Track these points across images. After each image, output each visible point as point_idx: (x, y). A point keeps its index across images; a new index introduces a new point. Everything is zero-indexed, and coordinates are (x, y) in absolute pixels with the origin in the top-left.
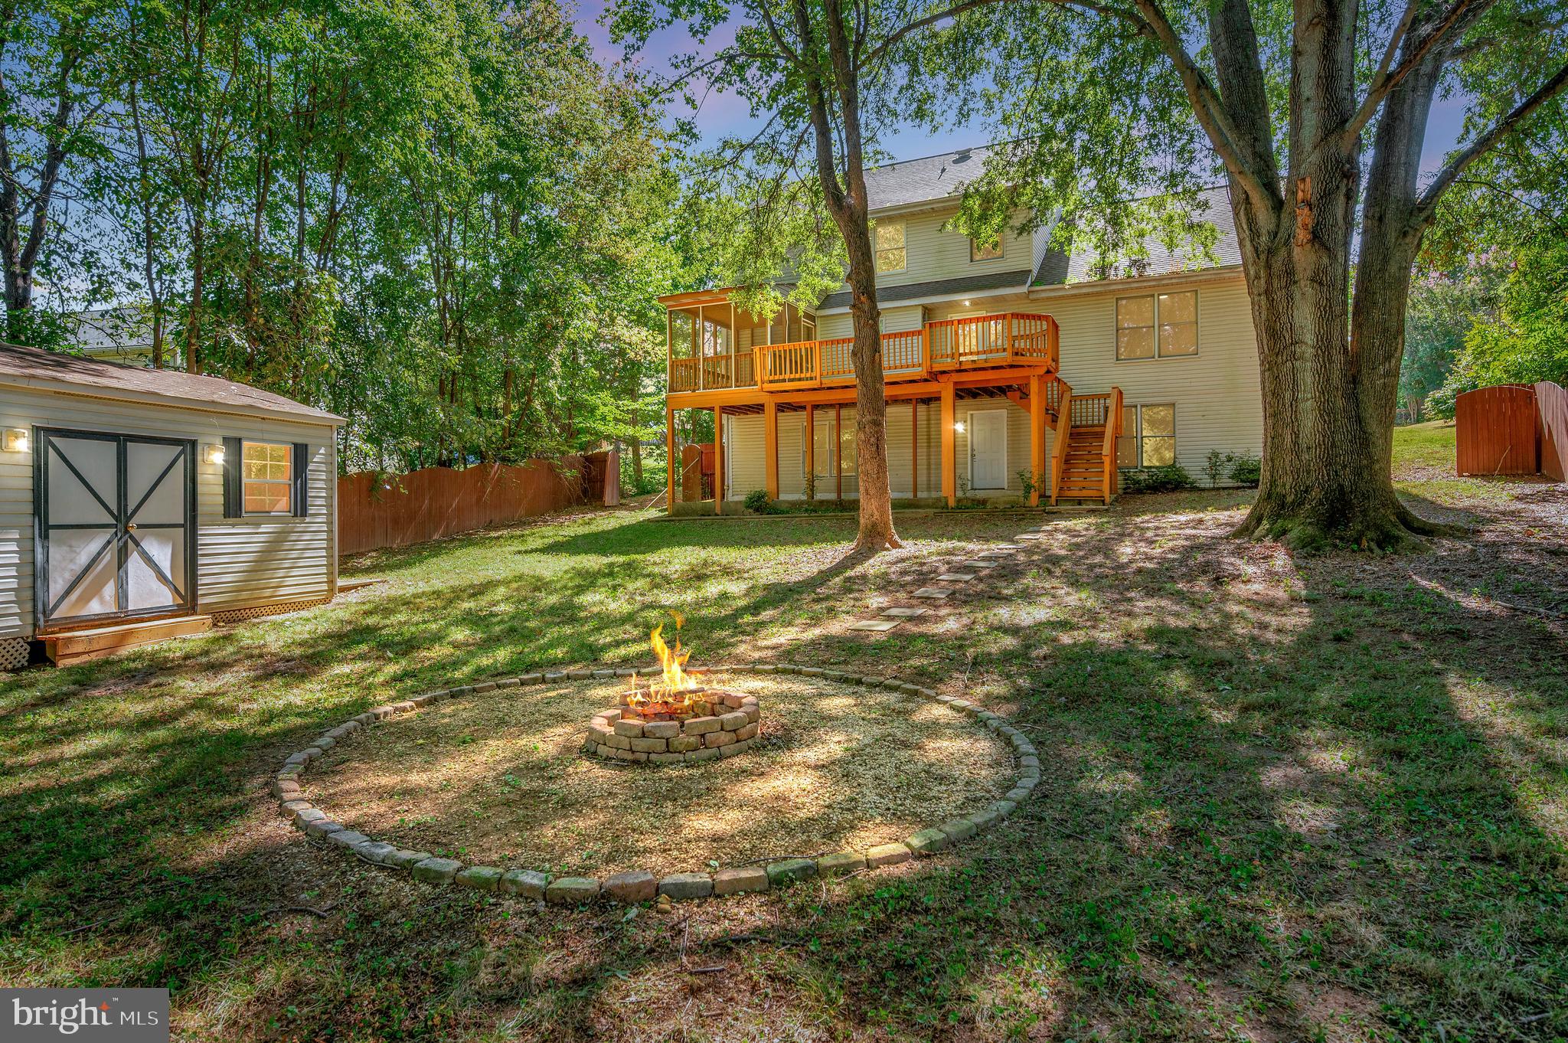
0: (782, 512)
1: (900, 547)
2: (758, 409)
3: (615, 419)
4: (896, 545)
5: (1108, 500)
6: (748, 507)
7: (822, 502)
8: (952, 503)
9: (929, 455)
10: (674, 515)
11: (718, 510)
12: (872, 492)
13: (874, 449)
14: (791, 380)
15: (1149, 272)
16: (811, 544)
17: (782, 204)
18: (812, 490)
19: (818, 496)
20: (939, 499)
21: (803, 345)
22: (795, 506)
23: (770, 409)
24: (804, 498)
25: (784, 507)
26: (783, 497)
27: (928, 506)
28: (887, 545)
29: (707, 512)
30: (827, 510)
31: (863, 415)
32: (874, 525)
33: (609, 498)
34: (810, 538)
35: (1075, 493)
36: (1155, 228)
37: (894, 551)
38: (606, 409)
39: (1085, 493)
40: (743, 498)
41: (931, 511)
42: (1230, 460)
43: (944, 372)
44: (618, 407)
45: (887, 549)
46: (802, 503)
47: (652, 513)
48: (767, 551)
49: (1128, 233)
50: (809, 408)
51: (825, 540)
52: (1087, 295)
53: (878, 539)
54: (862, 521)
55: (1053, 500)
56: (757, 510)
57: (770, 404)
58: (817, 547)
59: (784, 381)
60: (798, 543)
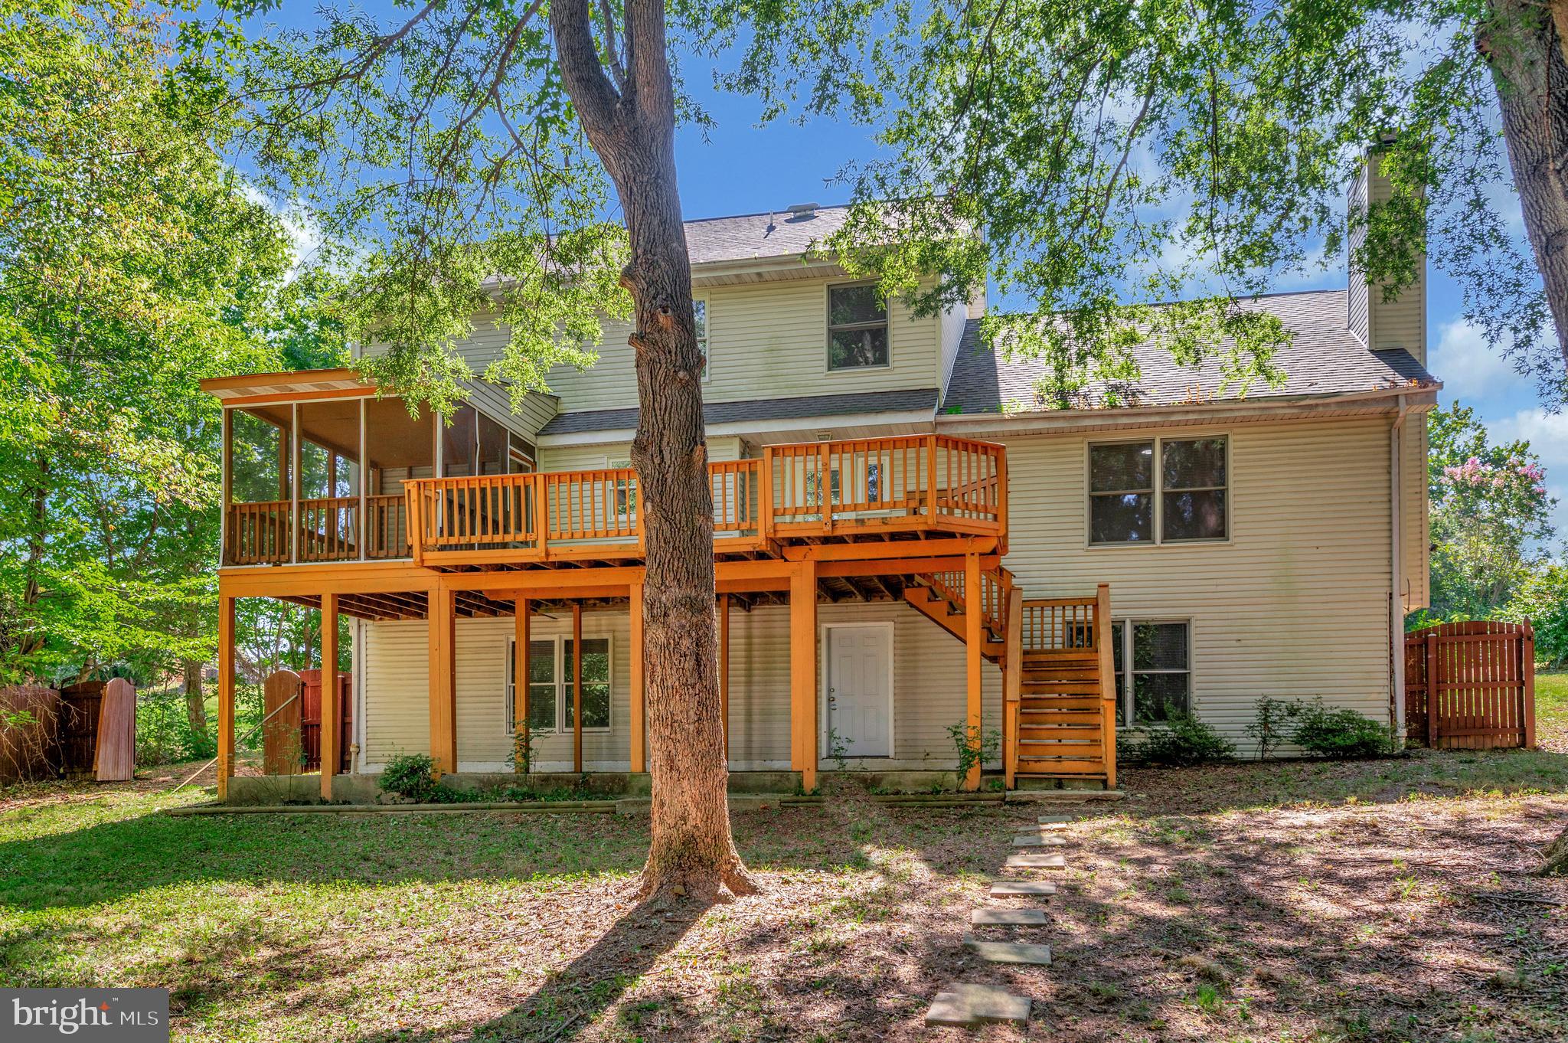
0: (464, 798)
1: (754, 891)
2: (412, 604)
3: (118, 617)
4: (745, 888)
5: (1112, 779)
6: (389, 788)
7: (546, 779)
8: (810, 782)
9: (749, 698)
10: (230, 802)
11: (326, 793)
12: (684, 762)
13: (689, 664)
14: (483, 546)
15: (1143, 400)
16: (525, 876)
17: (468, 190)
18: (526, 756)
19: (539, 766)
20: (783, 774)
21: (510, 479)
22: (490, 788)
23: (440, 605)
24: (509, 769)
25: (466, 787)
26: (464, 767)
27: (762, 789)
28: (723, 889)
29: (301, 798)
30: (557, 794)
31: (663, 587)
32: (689, 841)
33: (105, 764)
34: (522, 863)
35: (1049, 766)
36: (1156, 328)
37: (741, 903)
38: (98, 600)
39: (1066, 766)
40: (379, 769)
41: (774, 799)
42: (1293, 712)
43: (796, 542)
44: (123, 595)
45: (725, 900)
46: (504, 780)
47: (193, 796)
48: (417, 895)
49: (1107, 335)
50: (521, 607)
51: (558, 867)
52: (1038, 434)
53: (699, 875)
54: (658, 830)
55: (1009, 779)
56: (408, 793)
57: (440, 593)
58: (540, 887)
59: (470, 547)
60: (493, 872)
